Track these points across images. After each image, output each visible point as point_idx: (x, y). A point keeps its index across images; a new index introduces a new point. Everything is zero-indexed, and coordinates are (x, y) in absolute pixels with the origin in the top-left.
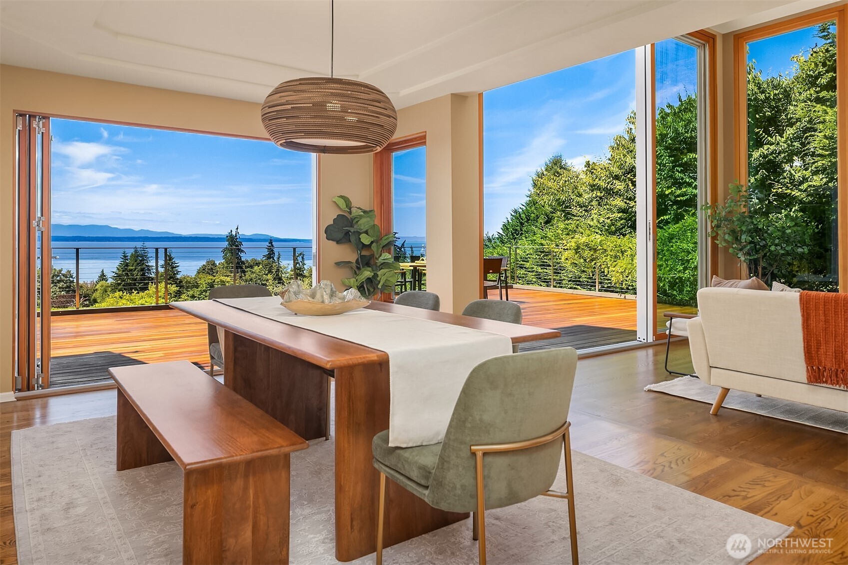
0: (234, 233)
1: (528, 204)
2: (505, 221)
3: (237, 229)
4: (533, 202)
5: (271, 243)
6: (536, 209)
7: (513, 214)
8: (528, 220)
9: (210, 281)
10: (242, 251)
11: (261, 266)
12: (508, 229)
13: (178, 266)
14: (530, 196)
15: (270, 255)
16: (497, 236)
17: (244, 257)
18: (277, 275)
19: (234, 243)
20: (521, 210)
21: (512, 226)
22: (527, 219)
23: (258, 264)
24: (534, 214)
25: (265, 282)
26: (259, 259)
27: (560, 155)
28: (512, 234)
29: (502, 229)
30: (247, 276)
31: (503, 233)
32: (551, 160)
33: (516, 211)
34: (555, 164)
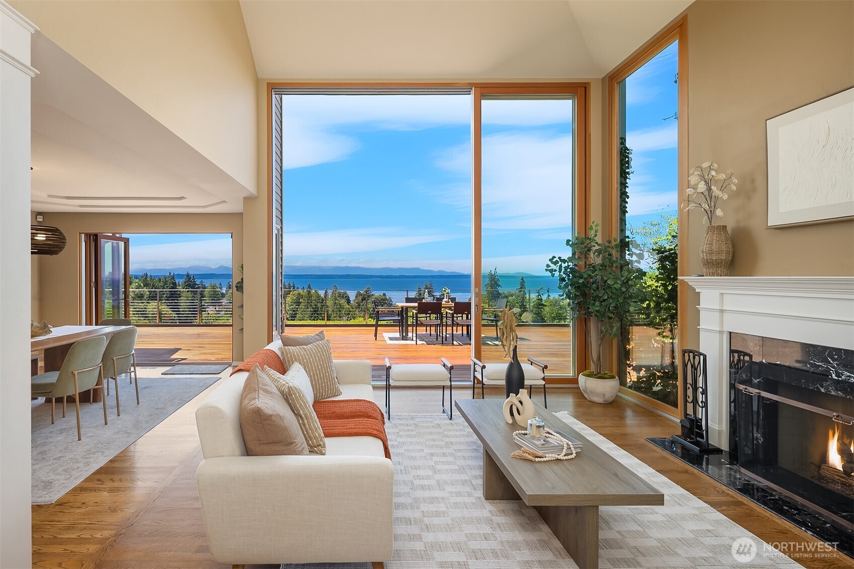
0: (493, 272)
3: (495, 269)
5: (522, 279)
10: (500, 286)
11: (514, 297)
15: (522, 288)
17: (501, 290)
19: (494, 280)
23: (512, 295)
26: (513, 291)
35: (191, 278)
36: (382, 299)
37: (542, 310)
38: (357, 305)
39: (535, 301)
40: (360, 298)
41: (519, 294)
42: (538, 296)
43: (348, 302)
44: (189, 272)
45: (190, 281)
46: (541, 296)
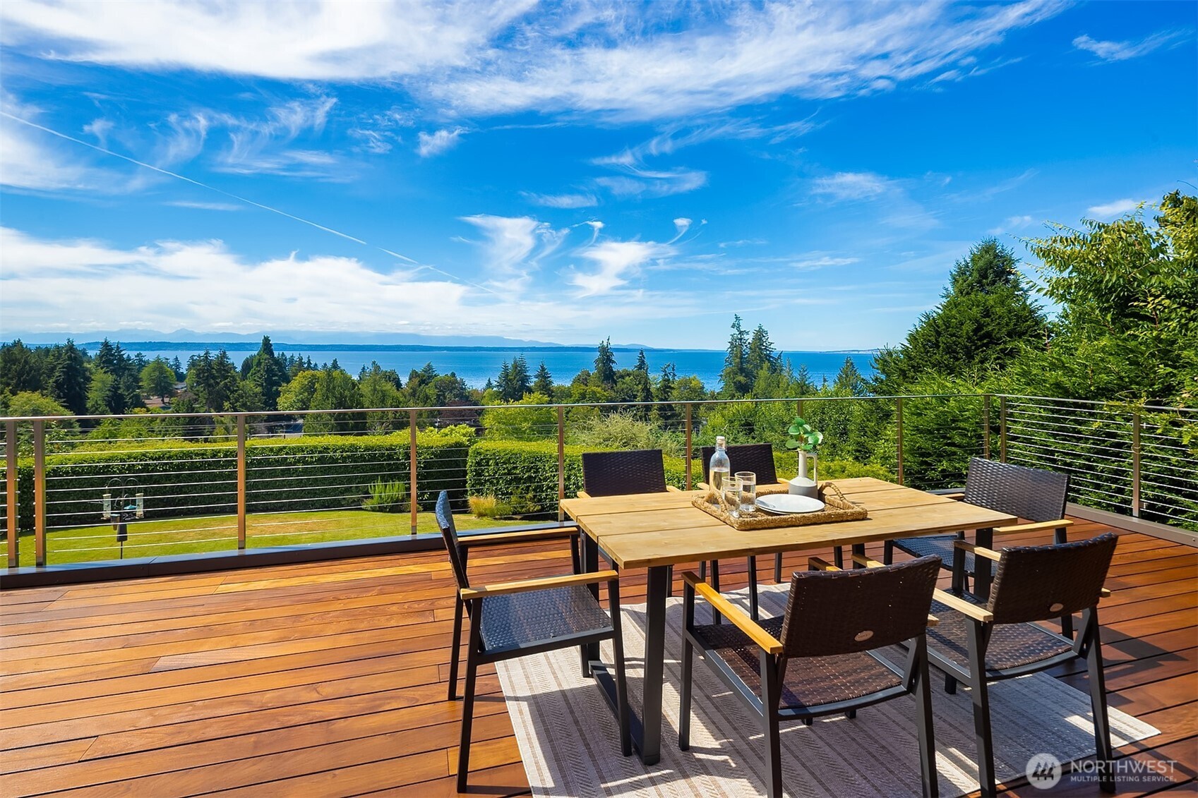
0: (605, 344)
1: (945, 307)
2: (912, 328)
3: (608, 340)
4: (954, 303)
5: (642, 353)
6: (959, 312)
7: (924, 320)
8: (948, 327)
9: (582, 391)
10: (613, 362)
11: (632, 377)
12: (916, 339)
13: (550, 377)
14: (947, 296)
15: (642, 365)
16: (901, 349)
17: (615, 368)
18: (646, 386)
19: (606, 355)
20: (935, 315)
21: (923, 336)
22: (946, 325)
23: (629, 375)
24: (956, 319)
25: (636, 393)
26: (630, 369)
27: (993, 239)
28: (924, 346)
29: (907, 339)
30: (618, 386)
31: (908, 345)
32: (980, 247)
33: (927, 317)
34: (987, 252)
35: (113, 349)
36: (450, 382)
37: (669, 394)
38: (411, 390)
39: (660, 382)
40: (416, 381)
41: (637, 373)
42: (665, 375)
43: (398, 385)
44: (108, 340)
45: (111, 356)
46: (668, 376)
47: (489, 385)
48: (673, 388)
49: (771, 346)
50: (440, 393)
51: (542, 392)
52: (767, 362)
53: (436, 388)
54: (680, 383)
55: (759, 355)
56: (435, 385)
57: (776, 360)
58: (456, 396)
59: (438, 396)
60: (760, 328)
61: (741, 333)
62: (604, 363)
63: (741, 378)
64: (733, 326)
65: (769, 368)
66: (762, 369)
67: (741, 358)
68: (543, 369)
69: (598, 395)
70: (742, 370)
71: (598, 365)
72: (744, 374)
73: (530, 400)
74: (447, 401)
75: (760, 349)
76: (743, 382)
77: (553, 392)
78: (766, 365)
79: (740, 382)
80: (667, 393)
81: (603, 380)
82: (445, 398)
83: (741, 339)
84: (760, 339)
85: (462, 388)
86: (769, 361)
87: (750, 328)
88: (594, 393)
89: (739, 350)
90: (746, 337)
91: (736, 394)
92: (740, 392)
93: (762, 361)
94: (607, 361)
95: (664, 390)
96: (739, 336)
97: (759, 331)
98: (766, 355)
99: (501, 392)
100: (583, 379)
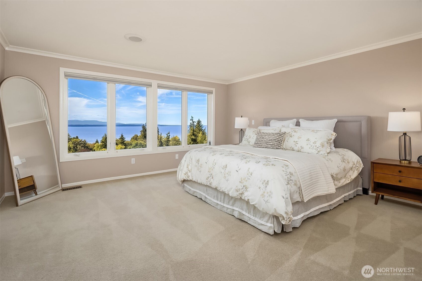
47: (97, 142)
48: (170, 141)
49: (202, 126)
50: (75, 146)
51: (122, 144)
52: (201, 131)
53: (73, 144)
54: (172, 139)
55: (199, 129)
56: (73, 143)
57: (204, 130)
58: (82, 147)
59: (74, 147)
60: (199, 120)
61: (193, 122)
62: (144, 132)
63: (193, 137)
64: (191, 120)
65: (202, 133)
66: (200, 133)
67: (193, 130)
68: (122, 136)
69: (142, 144)
70: (193, 134)
71: (142, 133)
72: (194, 136)
73: (117, 148)
74: (78, 149)
75: (199, 127)
76: (194, 138)
77: (126, 144)
78: (201, 132)
79: (193, 138)
80: (168, 142)
81: (144, 138)
82: (77, 148)
83: (193, 124)
84: (199, 124)
85: (85, 144)
86: (202, 131)
87: (196, 120)
88: (141, 143)
89: (193, 128)
90: (195, 123)
91: (192, 142)
92: (193, 142)
93: (200, 131)
94: (145, 132)
95: (167, 142)
96: (193, 123)
97: (199, 121)
98: (201, 129)
99: (103, 145)
100: (135, 138)
